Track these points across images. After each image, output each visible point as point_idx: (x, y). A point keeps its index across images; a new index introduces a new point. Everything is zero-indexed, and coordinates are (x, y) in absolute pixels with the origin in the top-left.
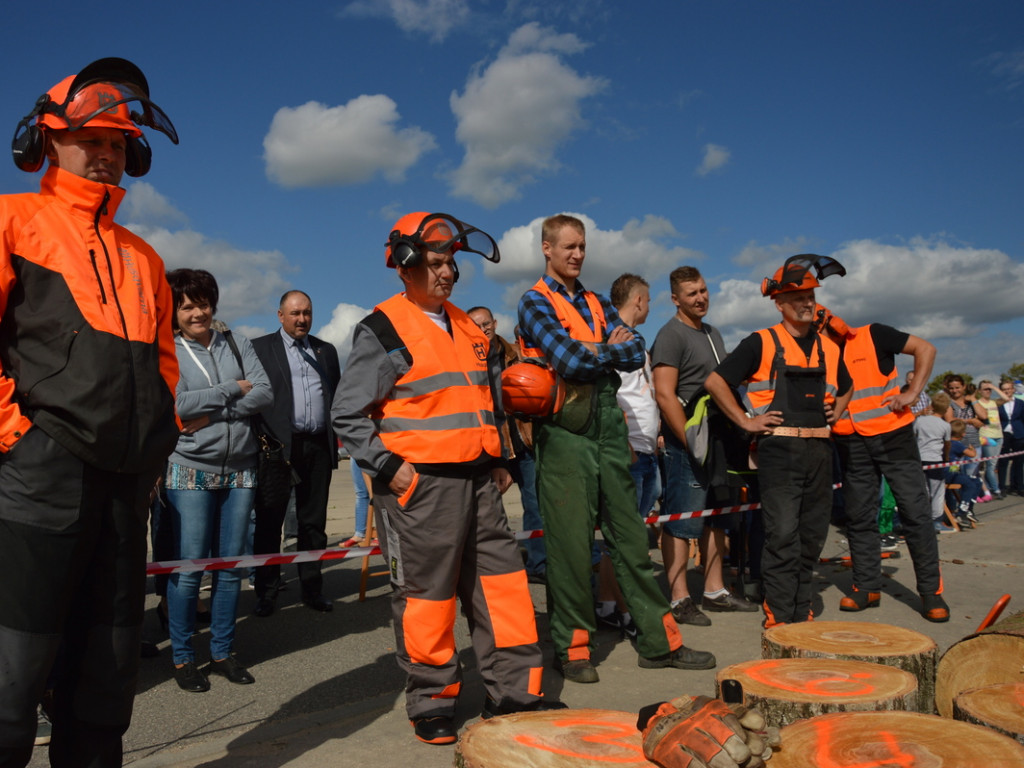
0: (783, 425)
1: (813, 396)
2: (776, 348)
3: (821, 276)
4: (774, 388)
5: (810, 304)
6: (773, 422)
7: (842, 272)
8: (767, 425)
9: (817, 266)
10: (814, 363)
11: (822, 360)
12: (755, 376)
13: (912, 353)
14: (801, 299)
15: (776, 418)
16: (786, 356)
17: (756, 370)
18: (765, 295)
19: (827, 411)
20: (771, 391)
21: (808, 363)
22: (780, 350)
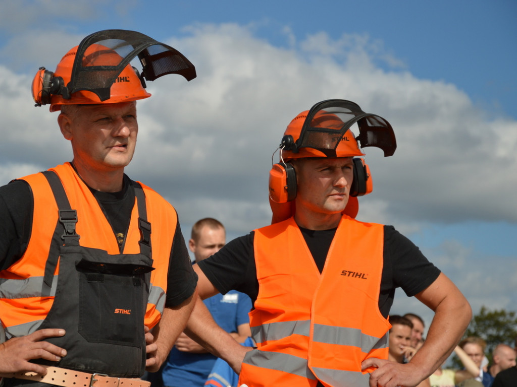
0: (63, 363)
1: (127, 312)
2: (60, 213)
3: (150, 74)
4: (53, 292)
5: (125, 131)
6: (47, 355)
7: (189, 72)
8: (33, 360)
9: (143, 55)
10: (132, 246)
11: (145, 242)
12: (17, 268)
13: (432, 305)
14: (110, 121)
15: (52, 347)
16: (79, 228)
17: (18, 257)
18: (40, 102)
19: (148, 343)
20: (45, 299)
21: (121, 246)
22: (67, 216)
